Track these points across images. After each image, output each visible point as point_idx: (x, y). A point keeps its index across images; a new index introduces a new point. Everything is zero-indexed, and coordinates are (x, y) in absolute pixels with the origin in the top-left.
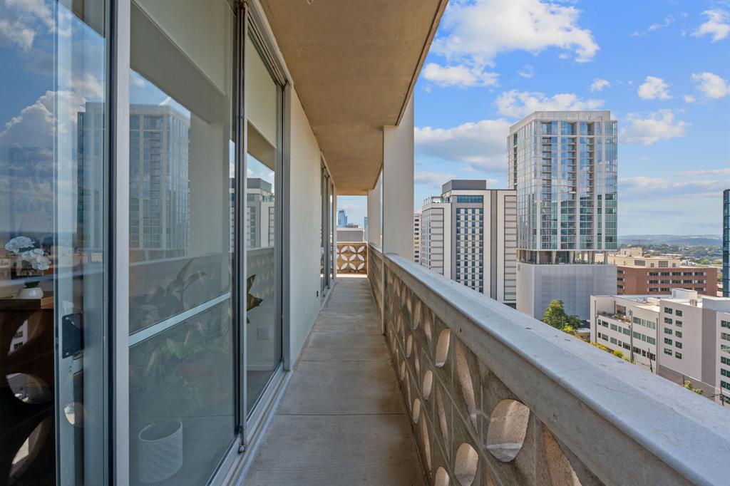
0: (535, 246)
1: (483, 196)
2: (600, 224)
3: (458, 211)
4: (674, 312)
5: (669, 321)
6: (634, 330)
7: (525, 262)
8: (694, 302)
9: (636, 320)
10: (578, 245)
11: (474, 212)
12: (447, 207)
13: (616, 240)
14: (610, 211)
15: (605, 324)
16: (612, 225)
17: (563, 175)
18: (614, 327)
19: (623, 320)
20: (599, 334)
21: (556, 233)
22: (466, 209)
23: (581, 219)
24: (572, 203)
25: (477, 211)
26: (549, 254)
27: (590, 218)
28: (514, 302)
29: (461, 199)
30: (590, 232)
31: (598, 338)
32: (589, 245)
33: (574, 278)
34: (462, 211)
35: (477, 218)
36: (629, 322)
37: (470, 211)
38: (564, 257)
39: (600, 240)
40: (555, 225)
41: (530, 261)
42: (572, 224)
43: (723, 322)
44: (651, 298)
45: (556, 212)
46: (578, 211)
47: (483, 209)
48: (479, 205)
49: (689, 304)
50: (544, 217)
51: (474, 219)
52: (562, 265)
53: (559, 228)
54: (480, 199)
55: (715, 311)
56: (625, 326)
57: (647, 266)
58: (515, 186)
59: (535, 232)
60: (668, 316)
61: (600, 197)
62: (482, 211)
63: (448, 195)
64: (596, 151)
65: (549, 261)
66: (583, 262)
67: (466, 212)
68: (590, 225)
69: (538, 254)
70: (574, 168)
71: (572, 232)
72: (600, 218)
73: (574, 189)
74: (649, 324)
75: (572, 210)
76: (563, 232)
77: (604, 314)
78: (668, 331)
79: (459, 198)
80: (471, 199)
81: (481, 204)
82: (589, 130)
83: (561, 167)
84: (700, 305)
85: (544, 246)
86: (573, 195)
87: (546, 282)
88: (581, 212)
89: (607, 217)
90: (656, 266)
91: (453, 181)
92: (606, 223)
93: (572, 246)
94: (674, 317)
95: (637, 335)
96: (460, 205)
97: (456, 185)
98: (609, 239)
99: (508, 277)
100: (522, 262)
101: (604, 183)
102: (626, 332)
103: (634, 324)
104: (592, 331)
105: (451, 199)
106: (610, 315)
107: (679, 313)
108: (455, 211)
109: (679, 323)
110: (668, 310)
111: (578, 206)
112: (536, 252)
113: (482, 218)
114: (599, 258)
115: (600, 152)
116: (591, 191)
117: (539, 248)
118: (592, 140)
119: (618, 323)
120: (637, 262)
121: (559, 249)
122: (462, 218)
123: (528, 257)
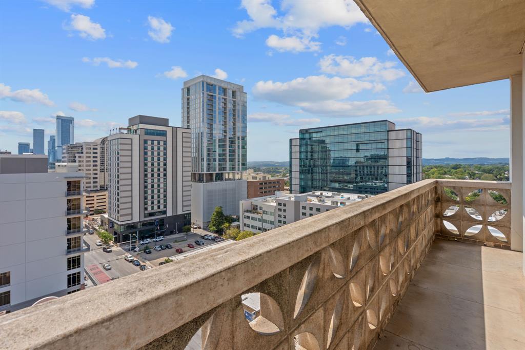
0: (202, 170)
1: (166, 131)
2: (239, 155)
3: (146, 142)
4: (282, 205)
5: (280, 210)
6: (264, 218)
7: (196, 182)
8: (290, 198)
9: (265, 212)
10: (228, 169)
11: (159, 143)
12: (136, 138)
13: (246, 165)
14: (243, 147)
15: (248, 217)
16: (244, 156)
17: (220, 122)
18: (253, 218)
19: (258, 213)
20: (245, 224)
21: (216, 161)
22: (153, 141)
23: (229, 152)
24: (225, 141)
25: (162, 143)
26: (211, 175)
27: (234, 151)
28: (189, 212)
29: (148, 132)
30: (234, 160)
31: (244, 227)
32: (233, 169)
33: (226, 190)
34: (149, 142)
35: (162, 148)
36: (261, 214)
37: (156, 143)
38: (220, 177)
39: (239, 165)
40: (215, 155)
41: (199, 180)
42: (224, 155)
43: (303, 207)
44: (268, 198)
45: (215, 146)
46: (228, 146)
47: (166, 141)
48: (163, 138)
49: (288, 199)
50: (208, 150)
51: (159, 149)
52: (219, 182)
53: (217, 158)
54: (164, 134)
55: (299, 202)
56: (259, 216)
57: (258, 180)
58: (188, 126)
59: (203, 159)
60: (280, 207)
61: (239, 137)
62: (165, 143)
63: (135, 127)
64: (237, 109)
65: (211, 180)
66: (230, 180)
67: (152, 143)
68: (234, 155)
69: (205, 175)
70: (225, 118)
71: (224, 160)
72: (239, 152)
73: (225, 132)
74: (271, 214)
75: (224, 146)
76: (219, 160)
77: (247, 211)
78: (280, 216)
79: (146, 130)
80: (157, 133)
81: (165, 137)
82: (233, 95)
83: (218, 117)
84: (293, 199)
85: (208, 170)
86: (225, 136)
87: (210, 196)
88: (229, 147)
89: (242, 151)
90: (262, 179)
91: (140, 116)
92: (242, 155)
93: (224, 169)
94: (282, 207)
95: (265, 221)
96: (147, 137)
97: (143, 119)
98: (243, 164)
99: (185, 194)
100: (193, 181)
101: (240, 130)
102: (259, 220)
103: (264, 215)
104: (241, 223)
105: (138, 132)
106: (250, 212)
107: (285, 205)
108: (142, 142)
109: (285, 211)
110: (280, 204)
111: (228, 143)
112: (203, 174)
113: (165, 149)
114: (238, 176)
115: (239, 111)
116: (234, 134)
117: (205, 172)
118: (234, 101)
119: (255, 216)
120: (254, 178)
121: (217, 172)
122: (149, 148)
123: (197, 178)
